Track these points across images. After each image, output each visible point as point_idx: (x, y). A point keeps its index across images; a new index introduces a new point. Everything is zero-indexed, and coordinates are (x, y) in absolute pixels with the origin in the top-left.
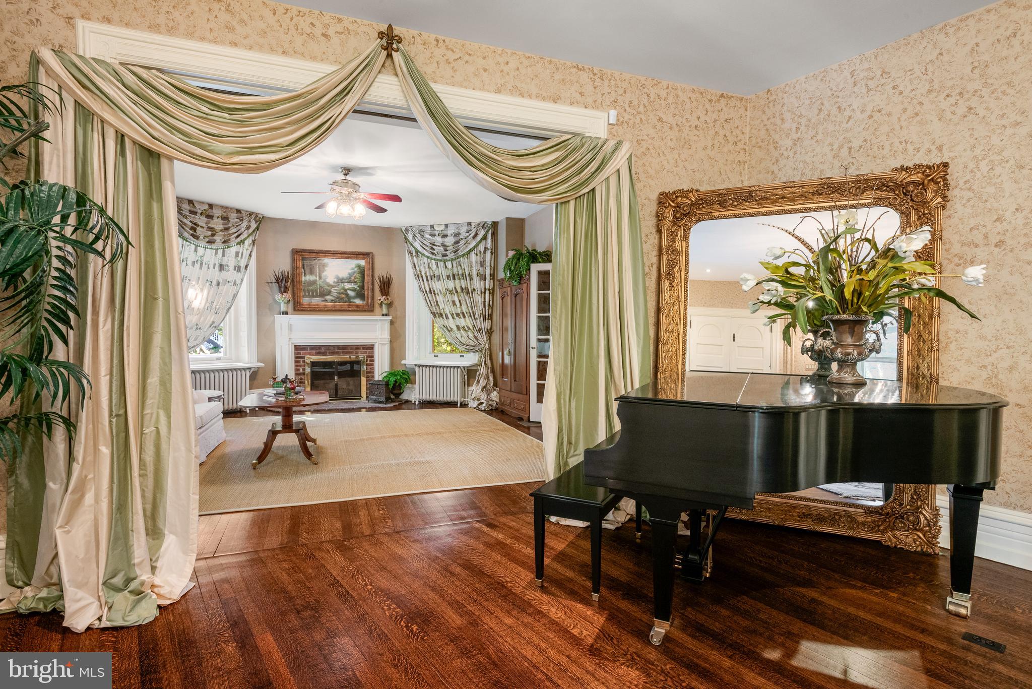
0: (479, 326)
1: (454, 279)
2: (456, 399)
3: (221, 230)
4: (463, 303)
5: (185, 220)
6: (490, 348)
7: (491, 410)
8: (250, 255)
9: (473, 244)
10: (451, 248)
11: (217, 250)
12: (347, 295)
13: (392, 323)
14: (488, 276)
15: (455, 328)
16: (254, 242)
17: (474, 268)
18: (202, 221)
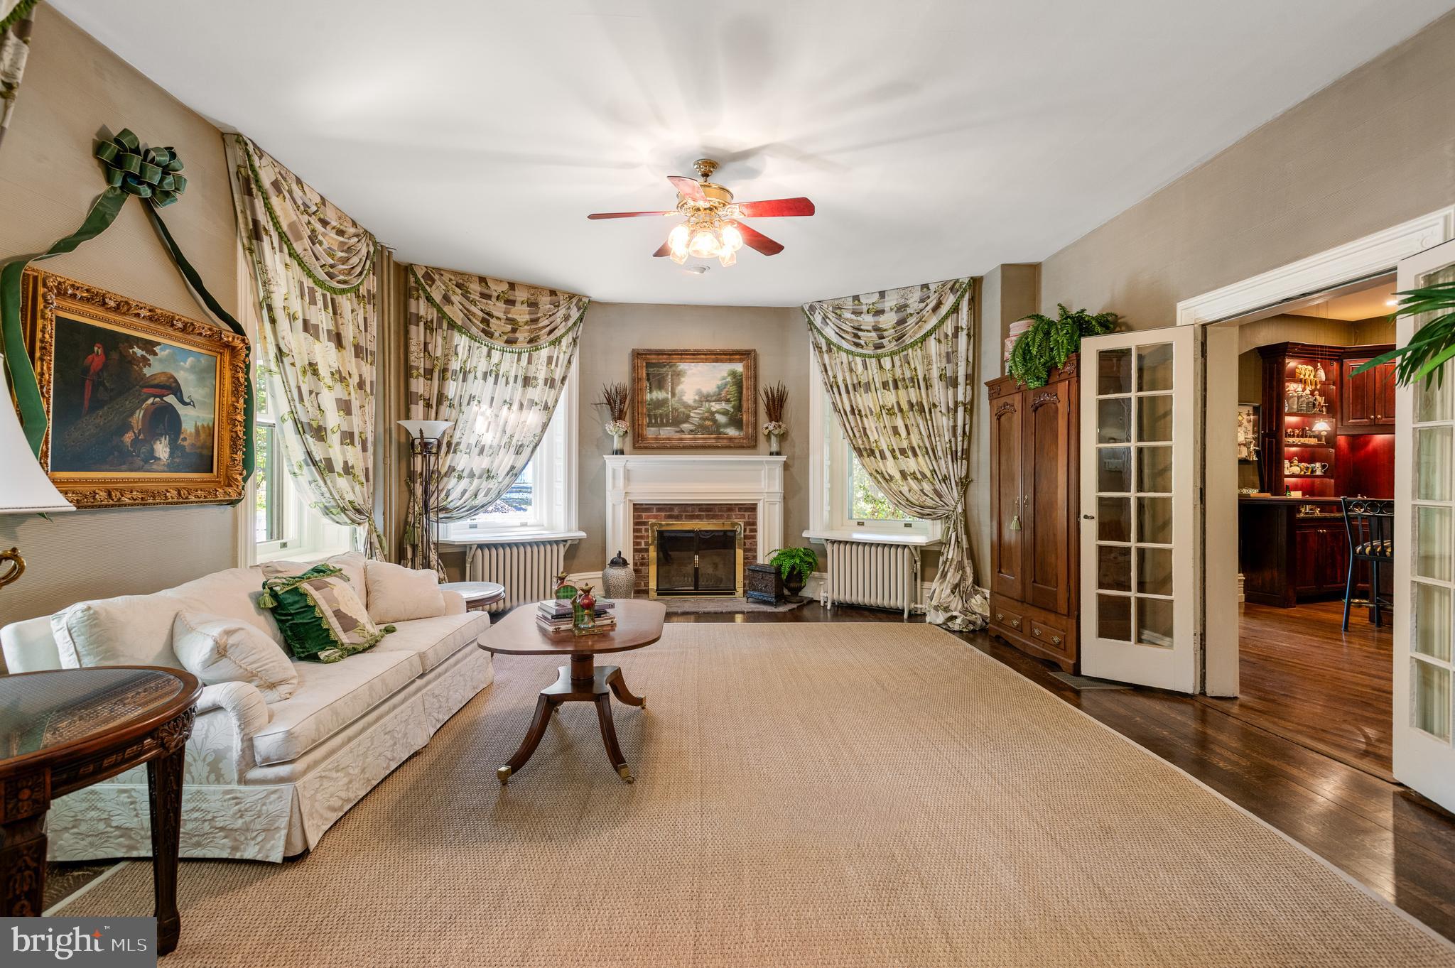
0: (944, 471)
1: (896, 387)
2: (899, 604)
3: (526, 323)
4: (914, 431)
5: (473, 308)
6: (965, 511)
7: (973, 631)
8: (569, 362)
9: (933, 321)
10: (890, 333)
11: (520, 354)
12: (715, 421)
13: (786, 466)
14: (961, 379)
15: (898, 476)
16: (574, 340)
17: (934, 367)
18: (498, 308)
